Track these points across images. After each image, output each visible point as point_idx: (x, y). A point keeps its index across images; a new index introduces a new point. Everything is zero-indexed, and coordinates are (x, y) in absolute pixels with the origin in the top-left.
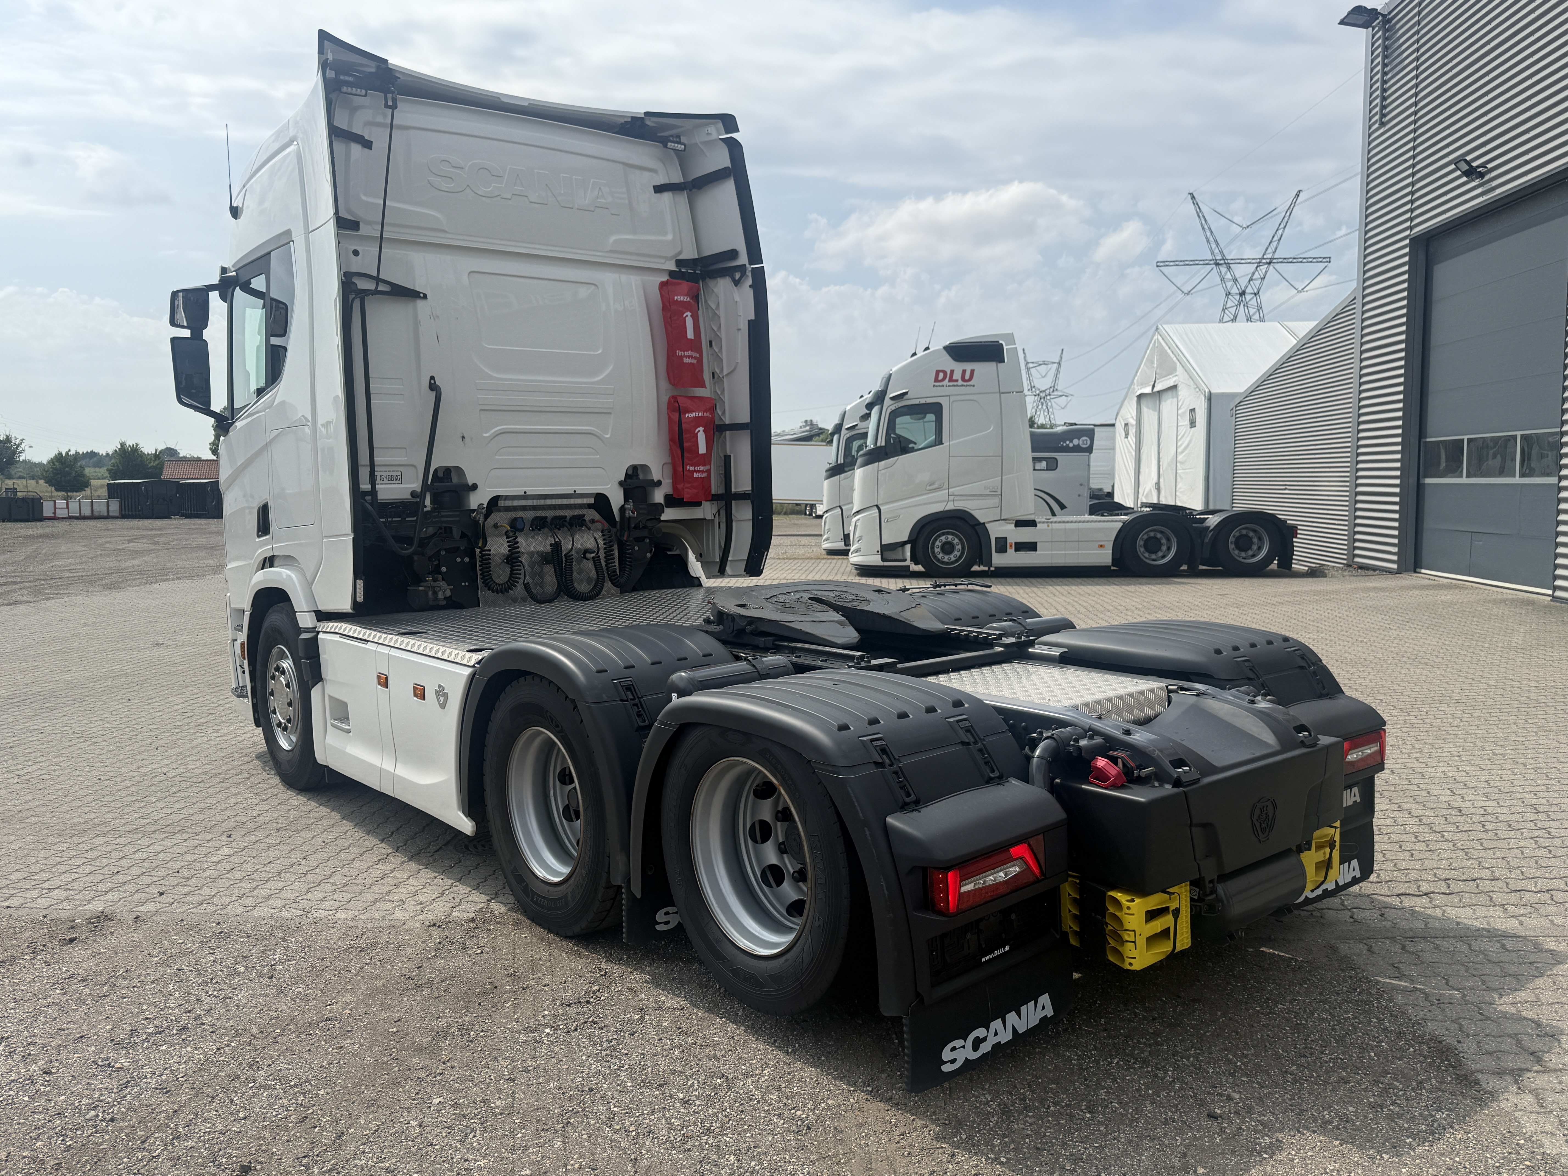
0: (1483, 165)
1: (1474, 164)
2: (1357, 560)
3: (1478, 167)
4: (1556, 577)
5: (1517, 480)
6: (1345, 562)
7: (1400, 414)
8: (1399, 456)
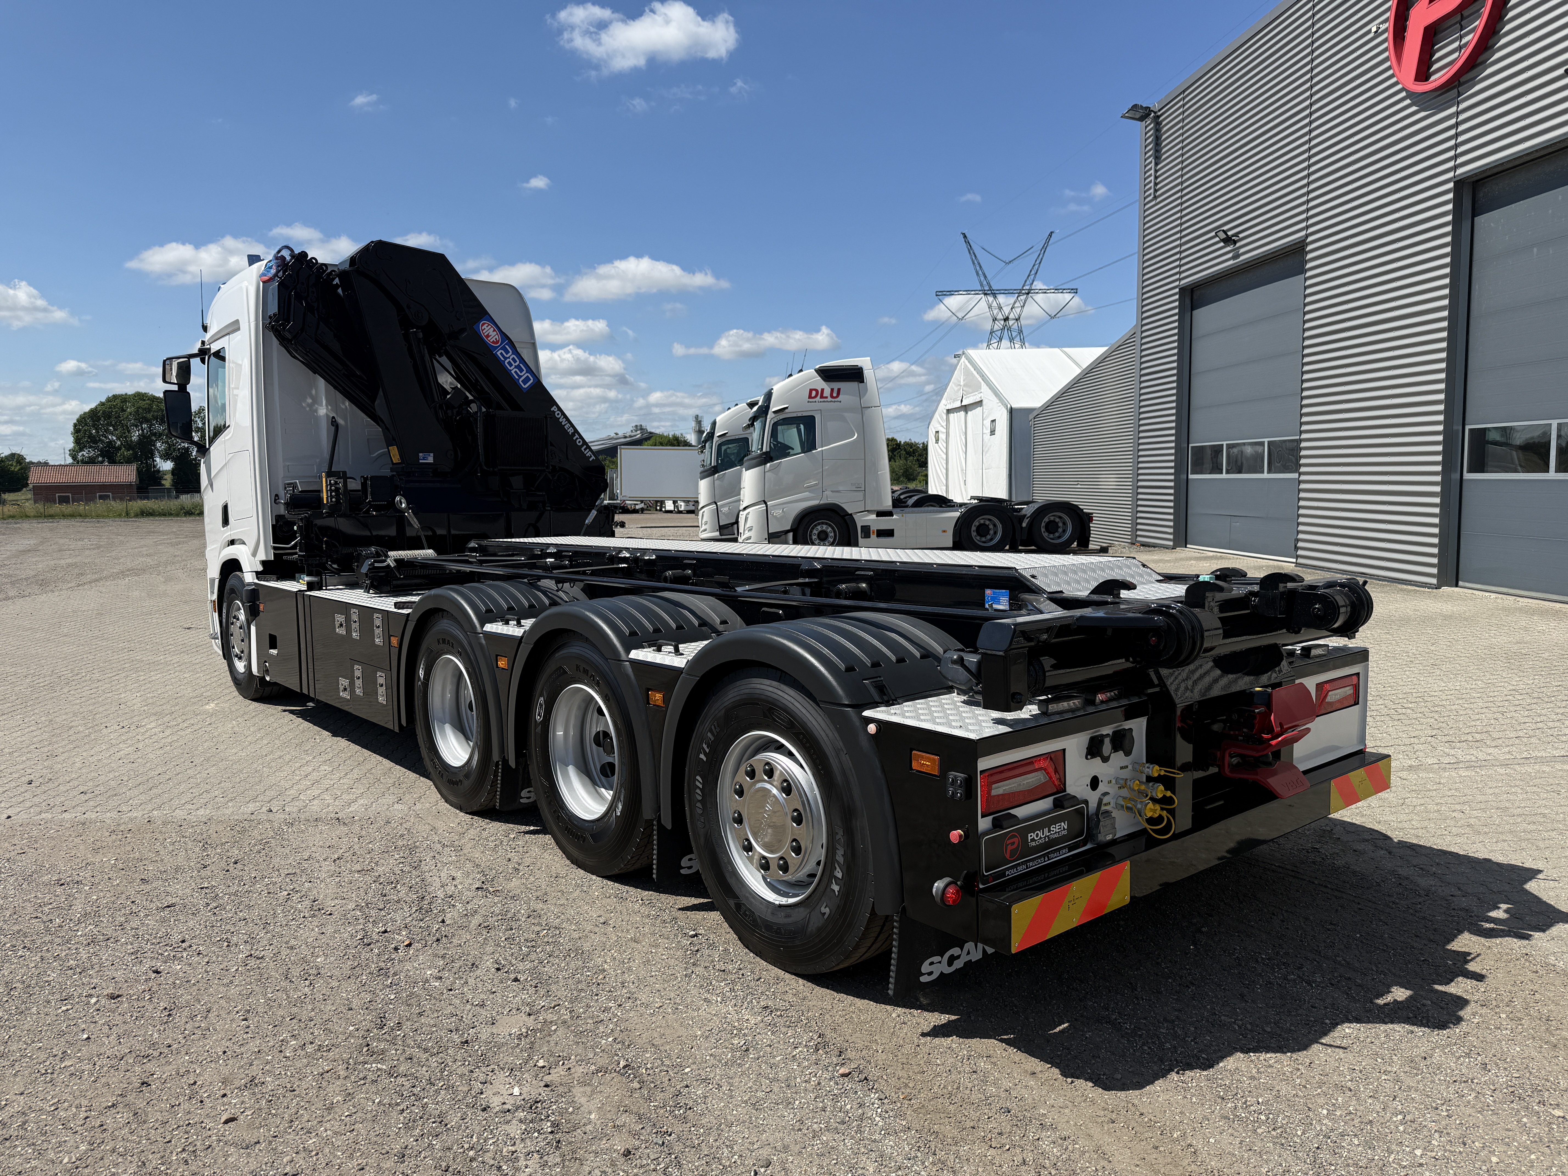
0: (1236, 235)
1: (1230, 233)
2: (1139, 539)
3: (1233, 236)
4: (1297, 548)
5: (1266, 475)
6: (1129, 541)
7: (1173, 425)
8: (1173, 458)
